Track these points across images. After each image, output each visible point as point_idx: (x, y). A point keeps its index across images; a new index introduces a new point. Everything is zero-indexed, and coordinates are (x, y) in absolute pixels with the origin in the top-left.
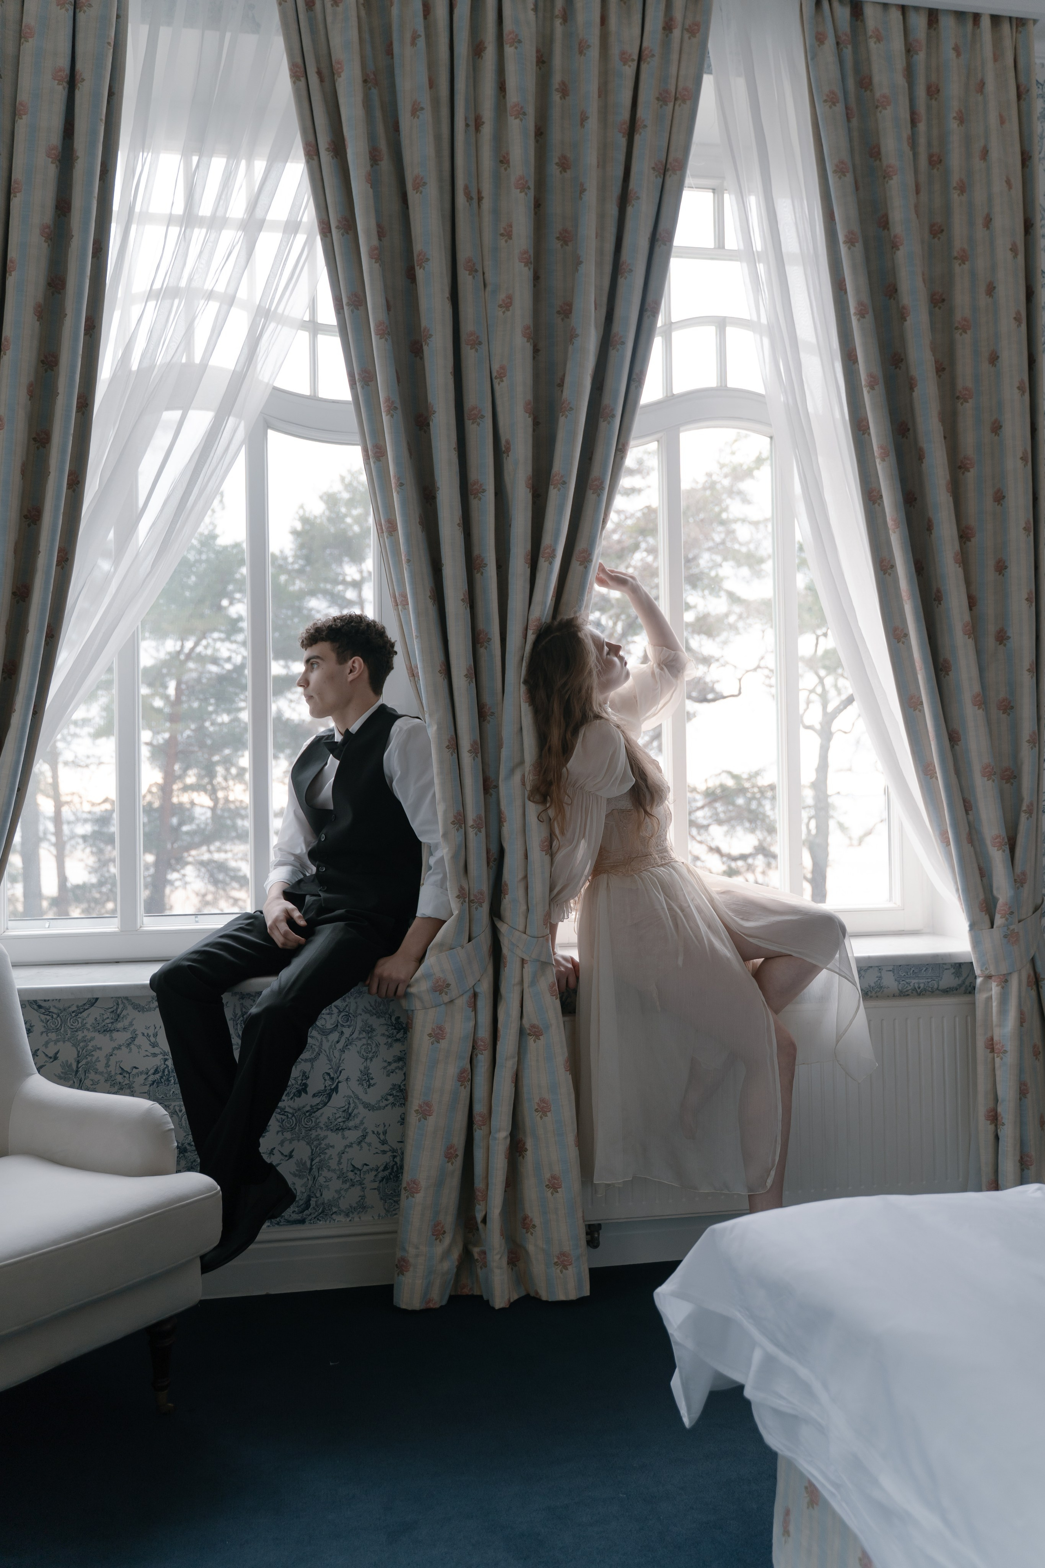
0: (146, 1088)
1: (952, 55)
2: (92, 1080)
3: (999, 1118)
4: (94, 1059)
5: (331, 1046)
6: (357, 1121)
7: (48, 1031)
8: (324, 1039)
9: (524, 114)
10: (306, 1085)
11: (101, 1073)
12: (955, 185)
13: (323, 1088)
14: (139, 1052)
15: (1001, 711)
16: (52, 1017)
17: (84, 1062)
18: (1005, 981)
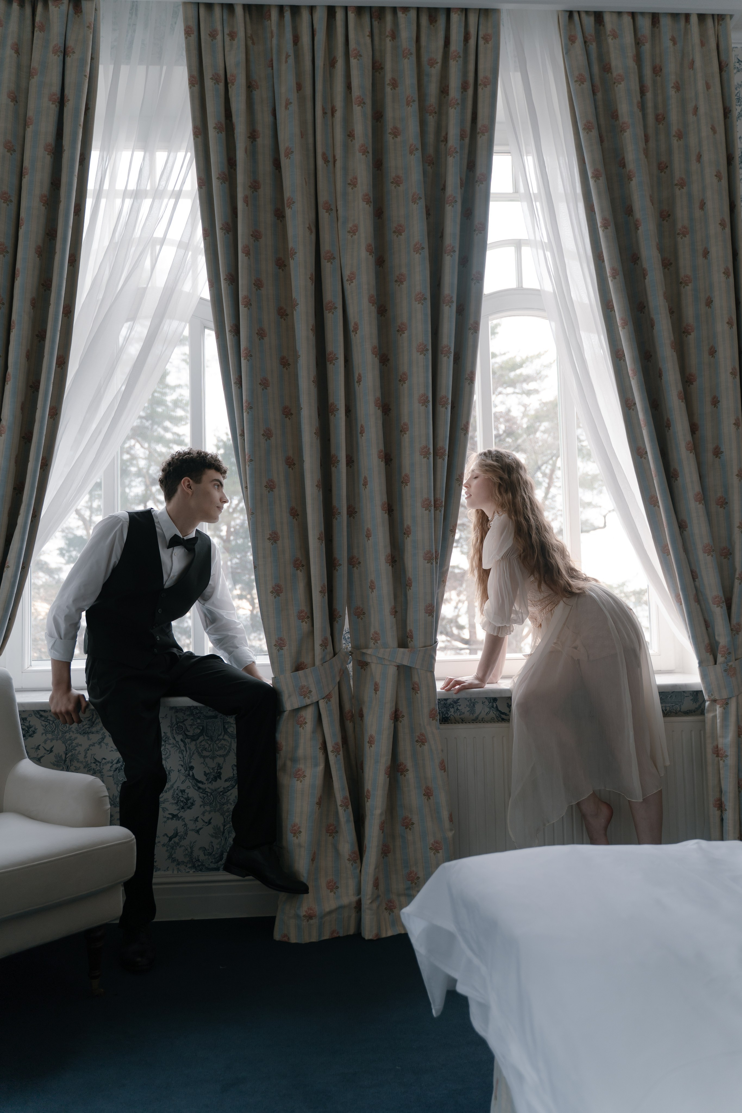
0: (111, 773)
1: (670, 44)
2: (75, 767)
3: (723, 806)
4: (77, 752)
7: (46, 732)
9: (364, 103)
10: (220, 773)
11: (82, 762)
12: (674, 134)
13: (232, 776)
14: (107, 748)
15: (719, 506)
16: (49, 723)
17: (70, 754)
18: (726, 704)
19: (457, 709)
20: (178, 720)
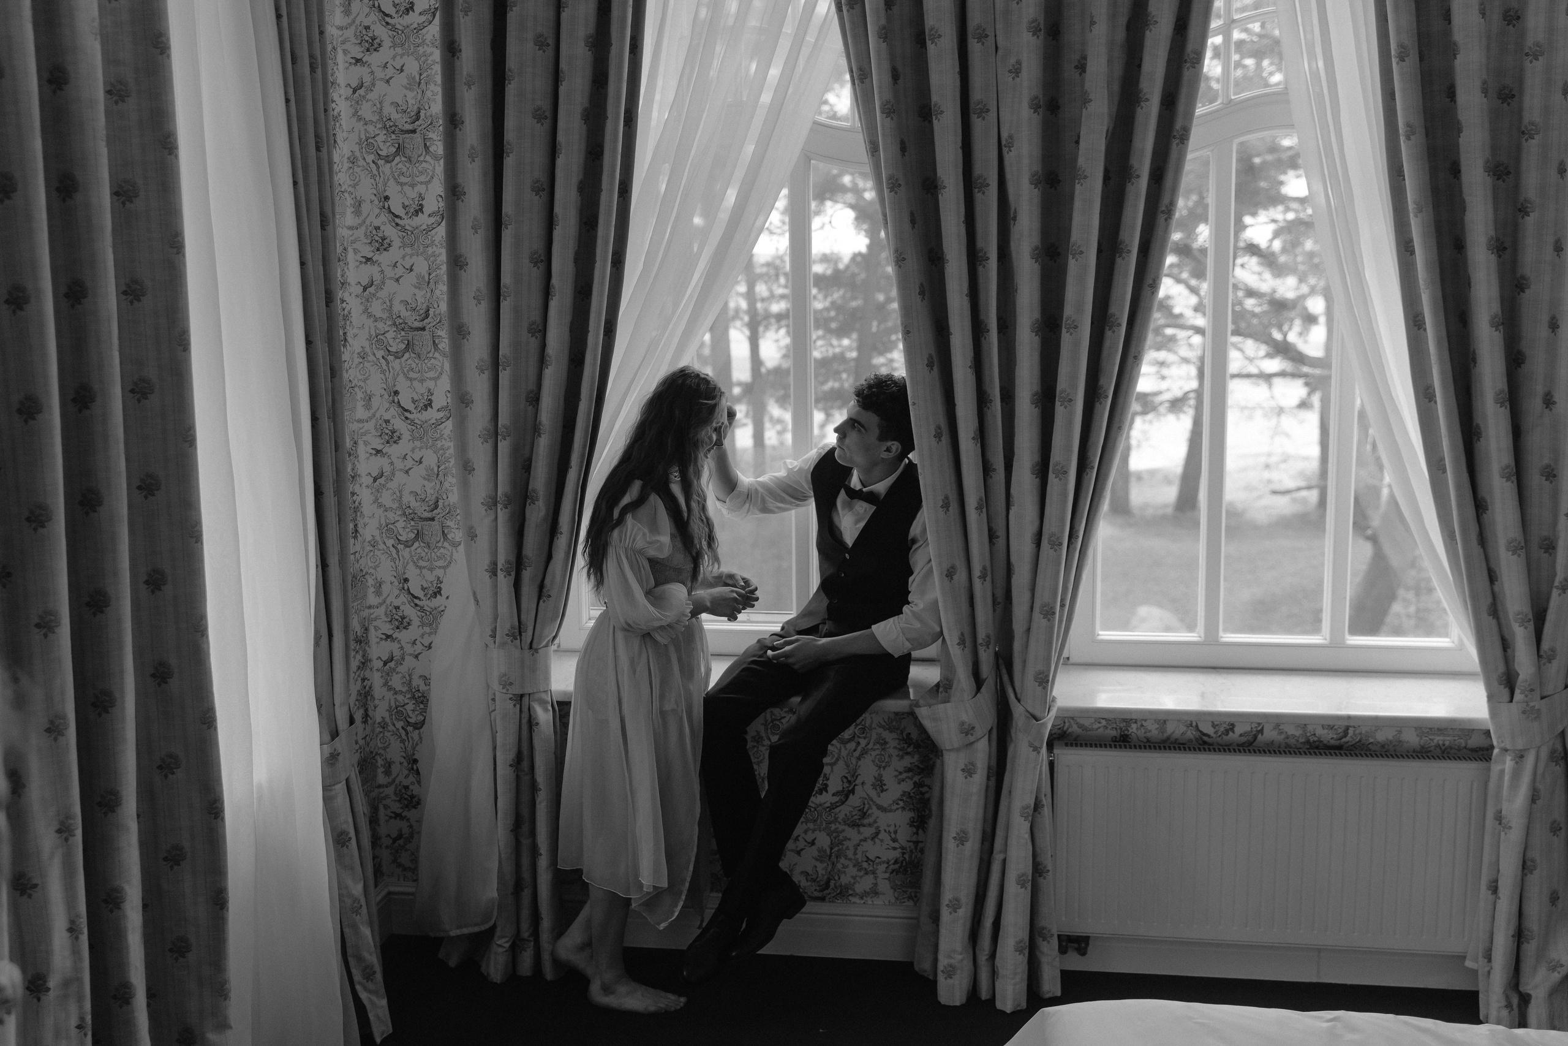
3: (1498, 889)
5: (849, 753)
6: (871, 820)
8: (842, 747)
10: (826, 785)
13: (841, 789)
15: (1542, 480)
18: (1520, 756)
19: (1142, 726)
20: (773, 717)
